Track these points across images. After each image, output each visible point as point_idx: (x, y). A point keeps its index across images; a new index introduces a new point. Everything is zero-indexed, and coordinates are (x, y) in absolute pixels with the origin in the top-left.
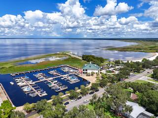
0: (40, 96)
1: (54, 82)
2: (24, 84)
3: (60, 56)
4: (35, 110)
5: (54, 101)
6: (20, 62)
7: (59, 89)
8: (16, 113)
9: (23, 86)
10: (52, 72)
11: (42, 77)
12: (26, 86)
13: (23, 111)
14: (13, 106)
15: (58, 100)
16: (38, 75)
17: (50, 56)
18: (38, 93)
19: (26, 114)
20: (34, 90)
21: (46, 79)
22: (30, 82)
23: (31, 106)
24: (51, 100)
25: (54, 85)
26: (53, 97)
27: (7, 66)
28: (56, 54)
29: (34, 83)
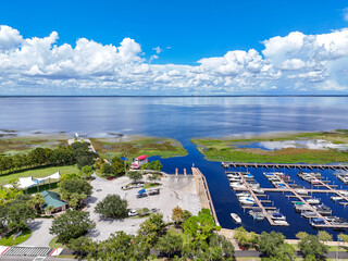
0: (272, 223)
1: (311, 201)
2: (243, 187)
3: (339, 139)
4: (256, 247)
5: (302, 245)
6: (240, 144)
7: (322, 222)
8: (220, 239)
9: (241, 192)
10: (307, 176)
11: (282, 182)
12: (245, 192)
13: (233, 242)
14: (218, 224)
15: (314, 247)
16: (273, 176)
17: (310, 137)
19: (237, 248)
20: (261, 206)
21: (291, 190)
22: (255, 187)
23: (250, 236)
24: (296, 242)
25: (309, 207)
26: (303, 235)
28: (326, 133)
29: (262, 190)
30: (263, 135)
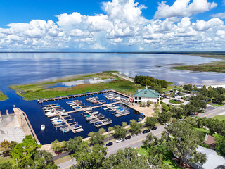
0: (74, 132)
1: (94, 113)
2: (54, 114)
3: (104, 77)
4: (67, 150)
5: (92, 140)
6: (49, 85)
7: (101, 123)
8: (42, 153)
9: (53, 117)
10: (91, 99)
11: (78, 106)
12: (56, 117)
13: (51, 151)
14: (39, 143)
15: (98, 139)
16: (73, 103)
17: (91, 77)
18: (71, 128)
19: (54, 155)
20: (67, 123)
21: (83, 109)
22: (62, 112)
23: (61, 144)
24: (88, 139)
25: (93, 117)
26: (91, 134)
27: (34, 90)
28: (98, 74)
29: (67, 113)
30: (64, 78)
